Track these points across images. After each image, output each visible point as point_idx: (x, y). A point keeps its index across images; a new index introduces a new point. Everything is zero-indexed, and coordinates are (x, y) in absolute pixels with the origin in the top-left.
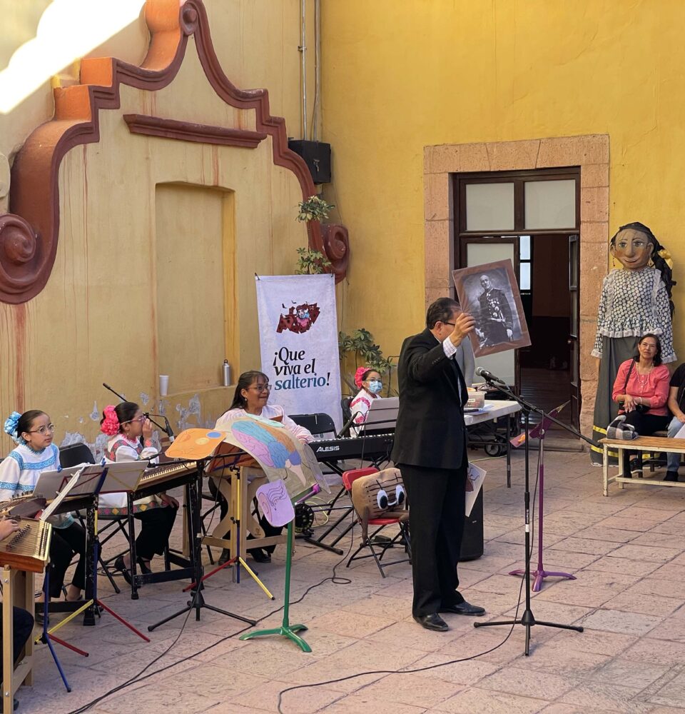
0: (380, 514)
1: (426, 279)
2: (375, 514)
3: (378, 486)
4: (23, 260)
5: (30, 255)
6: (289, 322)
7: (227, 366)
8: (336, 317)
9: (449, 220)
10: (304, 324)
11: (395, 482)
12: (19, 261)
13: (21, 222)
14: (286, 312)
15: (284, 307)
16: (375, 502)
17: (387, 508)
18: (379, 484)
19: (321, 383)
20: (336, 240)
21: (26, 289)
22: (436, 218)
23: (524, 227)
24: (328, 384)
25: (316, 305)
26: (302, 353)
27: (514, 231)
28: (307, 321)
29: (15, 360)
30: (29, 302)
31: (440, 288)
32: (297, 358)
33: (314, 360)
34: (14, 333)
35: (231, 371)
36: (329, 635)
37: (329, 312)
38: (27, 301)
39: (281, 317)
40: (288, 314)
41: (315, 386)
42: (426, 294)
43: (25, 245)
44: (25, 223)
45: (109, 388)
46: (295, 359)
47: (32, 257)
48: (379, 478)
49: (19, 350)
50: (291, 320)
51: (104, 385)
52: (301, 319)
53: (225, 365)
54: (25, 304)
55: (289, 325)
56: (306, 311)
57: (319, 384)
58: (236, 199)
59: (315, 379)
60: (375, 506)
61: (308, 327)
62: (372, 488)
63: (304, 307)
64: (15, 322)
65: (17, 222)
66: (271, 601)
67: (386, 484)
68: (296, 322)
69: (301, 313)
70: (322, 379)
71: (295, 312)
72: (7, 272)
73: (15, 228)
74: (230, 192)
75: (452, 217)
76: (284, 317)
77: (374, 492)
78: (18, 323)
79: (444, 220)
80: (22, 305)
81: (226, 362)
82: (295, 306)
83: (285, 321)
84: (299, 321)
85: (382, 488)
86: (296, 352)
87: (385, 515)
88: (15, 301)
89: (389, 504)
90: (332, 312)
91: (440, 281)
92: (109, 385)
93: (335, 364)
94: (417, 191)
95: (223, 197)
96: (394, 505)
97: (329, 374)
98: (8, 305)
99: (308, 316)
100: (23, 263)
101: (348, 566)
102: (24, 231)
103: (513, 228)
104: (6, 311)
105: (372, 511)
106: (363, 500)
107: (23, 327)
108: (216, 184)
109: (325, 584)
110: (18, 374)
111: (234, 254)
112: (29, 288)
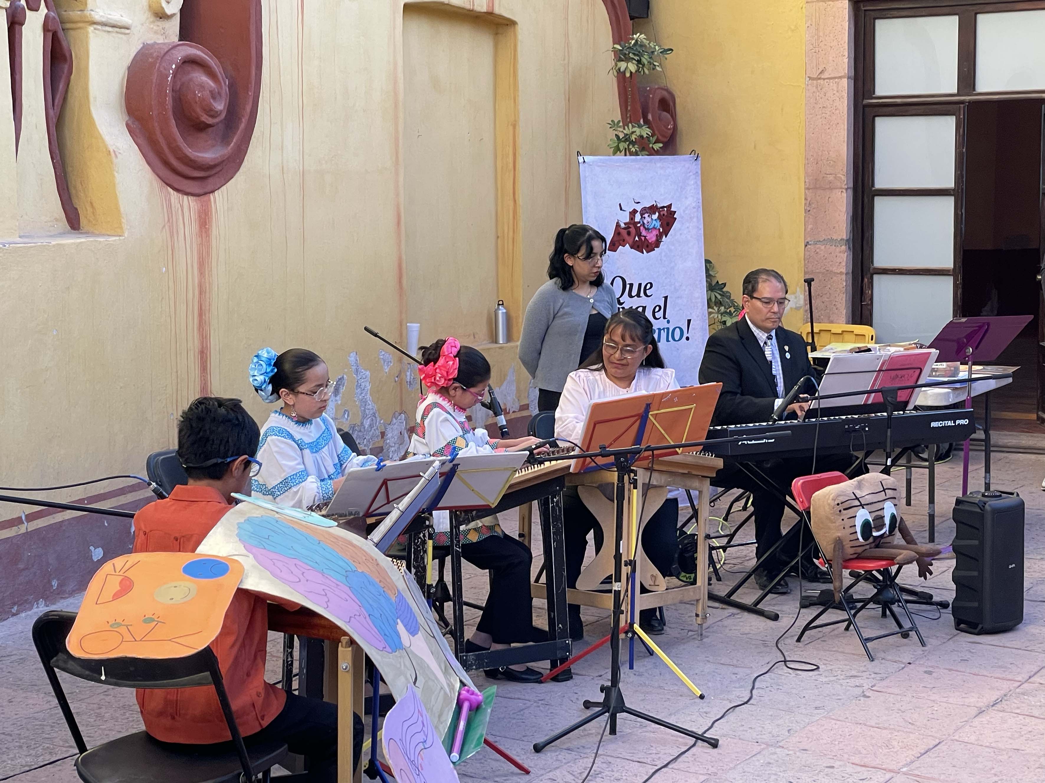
0: (860, 550)
1: (807, 174)
2: (851, 551)
3: (857, 503)
4: (210, 121)
5: (221, 111)
6: (629, 234)
7: (502, 311)
8: (702, 226)
9: (848, 78)
10: (651, 237)
11: (882, 496)
12: (204, 122)
13: (207, 57)
14: (625, 218)
15: (621, 209)
16: (852, 530)
17: (871, 540)
18: (857, 499)
19: (677, 337)
20: (660, 112)
21: (213, 172)
22: (826, 75)
23: (974, 89)
24: (688, 339)
25: (670, 206)
26: (649, 286)
27: (958, 94)
28: (655, 233)
29: (197, 292)
30: (216, 192)
31: (831, 189)
32: (642, 294)
33: (666, 298)
34: (195, 246)
35: (508, 319)
36: (837, 764)
37: (691, 218)
38: (213, 192)
39: (618, 225)
40: (628, 220)
41: (668, 341)
42: (806, 199)
43: (214, 95)
44: (212, 59)
45: (376, 335)
46: (638, 295)
47: (223, 116)
48: (855, 488)
49: (201, 273)
50: (633, 230)
51: (366, 329)
52: (647, 229)
53: (498, 308)
54: (211, 195)
55: (631, 241)
56: (655, 216)
57: (674, 340)
58: (520, 37)
59: (668, 329)
60: (853, 537)
61: (657, 244)
62: (846, 505)
63: (652, 209)
64: (195, 227)
65: (199, 56)
66: (699, 700)
67: (869, 499)
68: (640, 235)
69: (647, 219)
70: (678, 330)
71: (638, 218)
72: (184, 139)
73: (195, 67)
74: (510, 24)
75: (853, 74)
76: (623, 225)
77: (850, 512)
78: (201, 228)
79: (840, 77)
80: (205, 198)
81: (501, 304)
82: (639, 208)
83: (624, 233)
84: (644, 233)
85: (862, 506)
86: (640, 285)
87: (867, 554)
88: (198, 191)
89: (875, 534)
90: (695, 220)
91: (831, 178)
92: (375, 330)
93: (699, 305)
94: (793, 31)
95: (497, 34)
96: (882, 536)
97: (689, 321)
98: (185, 197)
99: (658, 224)
100: (210, 126)
101: (799, 640)
102: (211, 74)
103: (955, 91)
104: (182, 207)
105: (847, 545)
106: (832, 525)
107: (208, 236)
108: (490, 10)
109: (776, 670)
110: (201, 315)
111: (514, 126)
112: (218, 169)
